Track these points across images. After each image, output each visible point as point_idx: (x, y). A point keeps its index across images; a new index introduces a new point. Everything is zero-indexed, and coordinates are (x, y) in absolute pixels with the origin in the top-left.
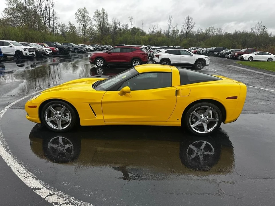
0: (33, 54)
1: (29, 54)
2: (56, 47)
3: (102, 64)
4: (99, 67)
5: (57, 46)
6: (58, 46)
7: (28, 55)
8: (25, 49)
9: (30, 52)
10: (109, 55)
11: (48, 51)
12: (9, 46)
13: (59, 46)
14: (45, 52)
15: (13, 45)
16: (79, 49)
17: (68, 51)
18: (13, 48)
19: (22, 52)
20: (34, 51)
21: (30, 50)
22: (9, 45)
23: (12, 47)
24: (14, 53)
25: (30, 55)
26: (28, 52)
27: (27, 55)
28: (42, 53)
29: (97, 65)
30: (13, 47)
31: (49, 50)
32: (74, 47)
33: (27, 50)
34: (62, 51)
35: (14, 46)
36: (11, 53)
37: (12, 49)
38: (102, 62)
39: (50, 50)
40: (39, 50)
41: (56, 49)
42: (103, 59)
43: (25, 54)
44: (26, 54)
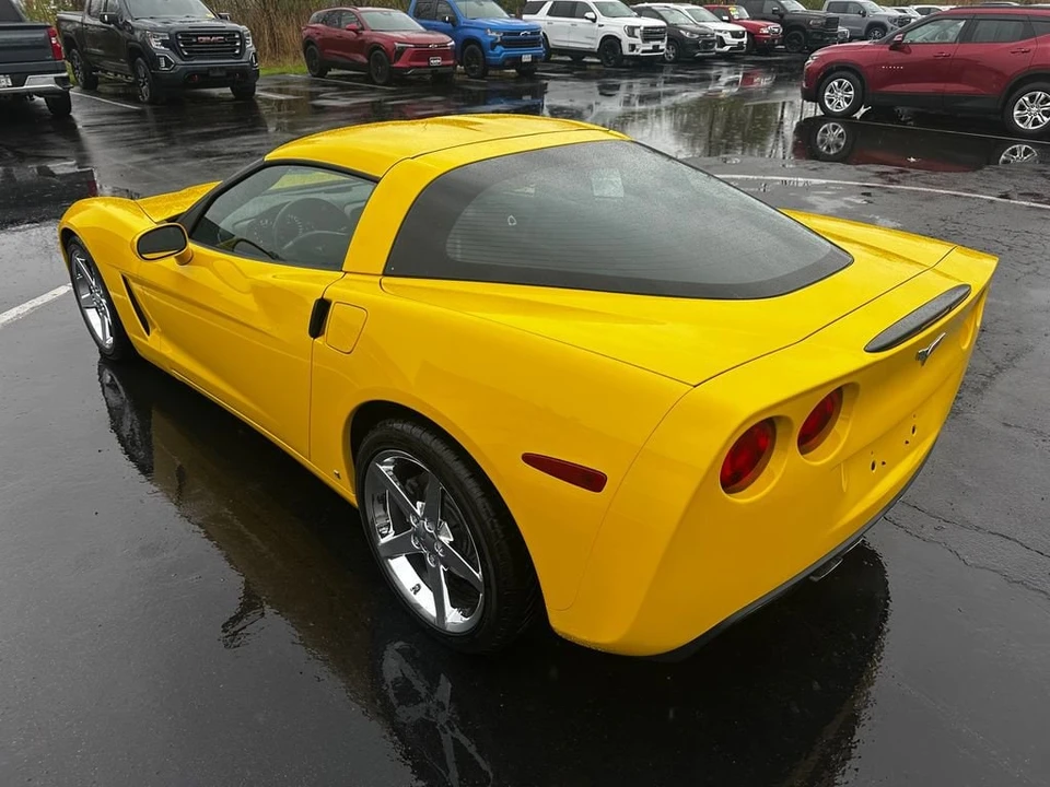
0: (656, 48)
1: (643, 47)
2: (778, 17)
3: (847, 100)
4: (829, 116)
5: (782, 16)
6: (787, 17)
7: (639, 53)
8: (631, 31)
9: (646, 40)
10: (897, 55)
11: (728, 38)
12: (587, 18)
13: (792, 13)
14: (714, 41)
15: (598, 14)
16: (890, 25)
17: (824, 35)
18: (596, 26)
19: (620, 41)
20: (662, 39)
21: (649, 35)
22: (587, 15)
23: (594, 20)
24: (595, 45)
25: (643, 52)
26: (638, 41)
27: (635, 53)
28: (696, 45)
29: (823, 107)
30: (598, 22)
31: (735, 34)
32: (871, 18)
33: (637, 32)
34: (797, 36)
35: (602, 19)
36: (588, 46)
37: (594, 30)
38: (849, 89)
39: (738, 32)
40: (688, 35)
41: (770, 28)
42: (859, 75)
43: (626, 51)
44: (633, 47)
